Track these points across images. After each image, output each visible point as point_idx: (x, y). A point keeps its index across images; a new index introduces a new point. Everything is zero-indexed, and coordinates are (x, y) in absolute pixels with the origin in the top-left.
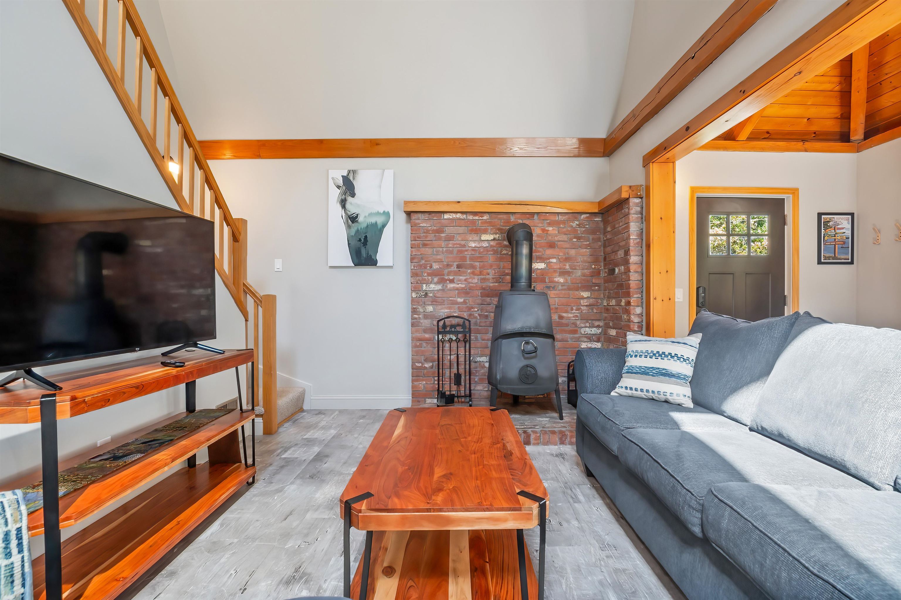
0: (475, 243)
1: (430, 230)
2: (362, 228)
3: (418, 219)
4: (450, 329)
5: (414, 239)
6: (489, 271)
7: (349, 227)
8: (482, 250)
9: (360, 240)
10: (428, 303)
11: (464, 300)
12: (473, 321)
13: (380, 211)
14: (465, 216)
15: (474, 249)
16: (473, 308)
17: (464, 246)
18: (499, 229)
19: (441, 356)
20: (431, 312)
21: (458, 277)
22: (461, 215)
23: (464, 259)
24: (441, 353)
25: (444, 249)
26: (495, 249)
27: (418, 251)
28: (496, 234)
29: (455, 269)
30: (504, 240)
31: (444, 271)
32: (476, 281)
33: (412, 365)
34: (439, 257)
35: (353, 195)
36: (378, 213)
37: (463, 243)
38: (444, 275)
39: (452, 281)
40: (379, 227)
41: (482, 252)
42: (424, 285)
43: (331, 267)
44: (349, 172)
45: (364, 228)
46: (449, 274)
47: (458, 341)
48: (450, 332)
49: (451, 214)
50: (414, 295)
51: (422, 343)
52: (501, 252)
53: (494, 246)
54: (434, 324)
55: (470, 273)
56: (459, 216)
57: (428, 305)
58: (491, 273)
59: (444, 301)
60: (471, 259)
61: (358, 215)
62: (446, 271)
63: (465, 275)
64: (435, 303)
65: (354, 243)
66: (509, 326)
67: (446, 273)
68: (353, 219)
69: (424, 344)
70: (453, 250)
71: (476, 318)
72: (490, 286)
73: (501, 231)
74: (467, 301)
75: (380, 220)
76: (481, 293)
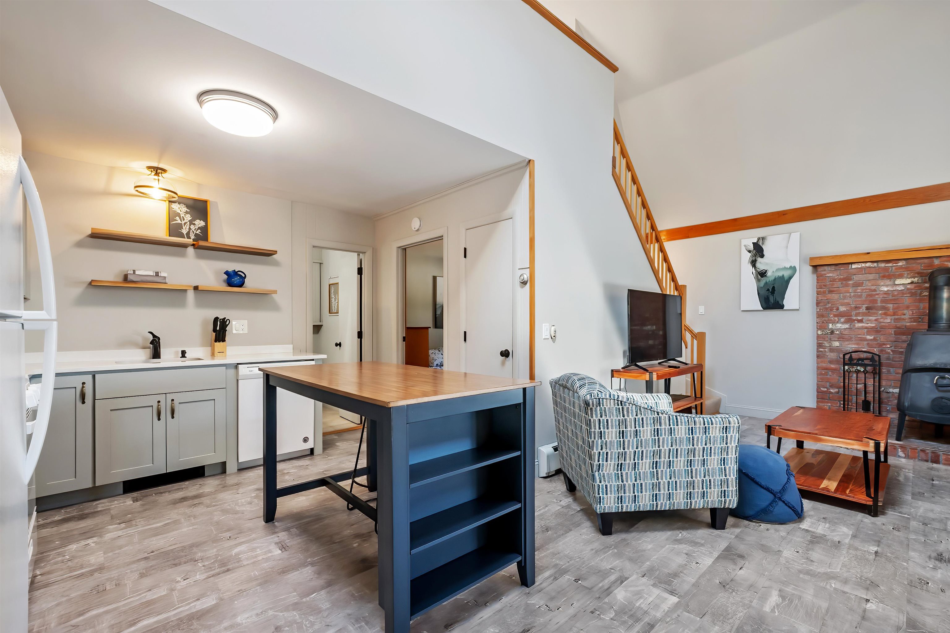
0: (888, 287)
1: (836, 279)
2: (770, 280)
3: (825, 271)
4: (857, 362)
5: (819, 287)
6: (905, 312)
7: (758, 280)
8: (896, 293)
9: (768, 290)
10: (834, 339)
11: (874, 337)
12: (883, 357)
13: (786, 266)
14: (875, 264)
15: (886, 293)
16: (884, 344)
17: (875, 290)
18: (918, 273)
19: (846, 384)
20: (837, 346)
21: (867, 317)
22: (871, 264)
23: (875, 301)
24: (847, 381)
25: (852, 294)
26: (913, 291)
27: (825, 296)
28: (914, 277)
29: (864, 310)
30: (925, 282)
31: (851, 313)
32: (889, 321)
33: (817, 389)
34: (846, 301)
35: (762, 256)
36: (785, 268)
37: (873, 288)
38: (851, 316)
39: (861, 321)
40: (786, 279)
41: (896, 295)
42: (831, 325)
43: (743, 311)
44: (759, 239)
45: (772, 280)
46: (857, 315)
47: (865, 372)
48: (857, 365)
49: (860, 264)
50: (820, 332)
51: (827, 372)
52: (921, 294)
53: (912, 289)
54: (840, 357)
55: (881, 314)
56: (868, 265)
57: (835, 341)
58: (908, 314)
59: (851, 338)
60: (882, 301)
61: (766, 271)
62: (854, 313)
63: (876, 315)
64: (842, 339)
65: (763, 292)
66: (919, 362)
67: (854, 314)
68: (762, 274)
69: (830, 373)
70: (861, 295)
71: (889, 353)
72: (905, 326)
73: (920, 274)
74: (878, 338)
75: (786, 274)
76: (895, 332)
